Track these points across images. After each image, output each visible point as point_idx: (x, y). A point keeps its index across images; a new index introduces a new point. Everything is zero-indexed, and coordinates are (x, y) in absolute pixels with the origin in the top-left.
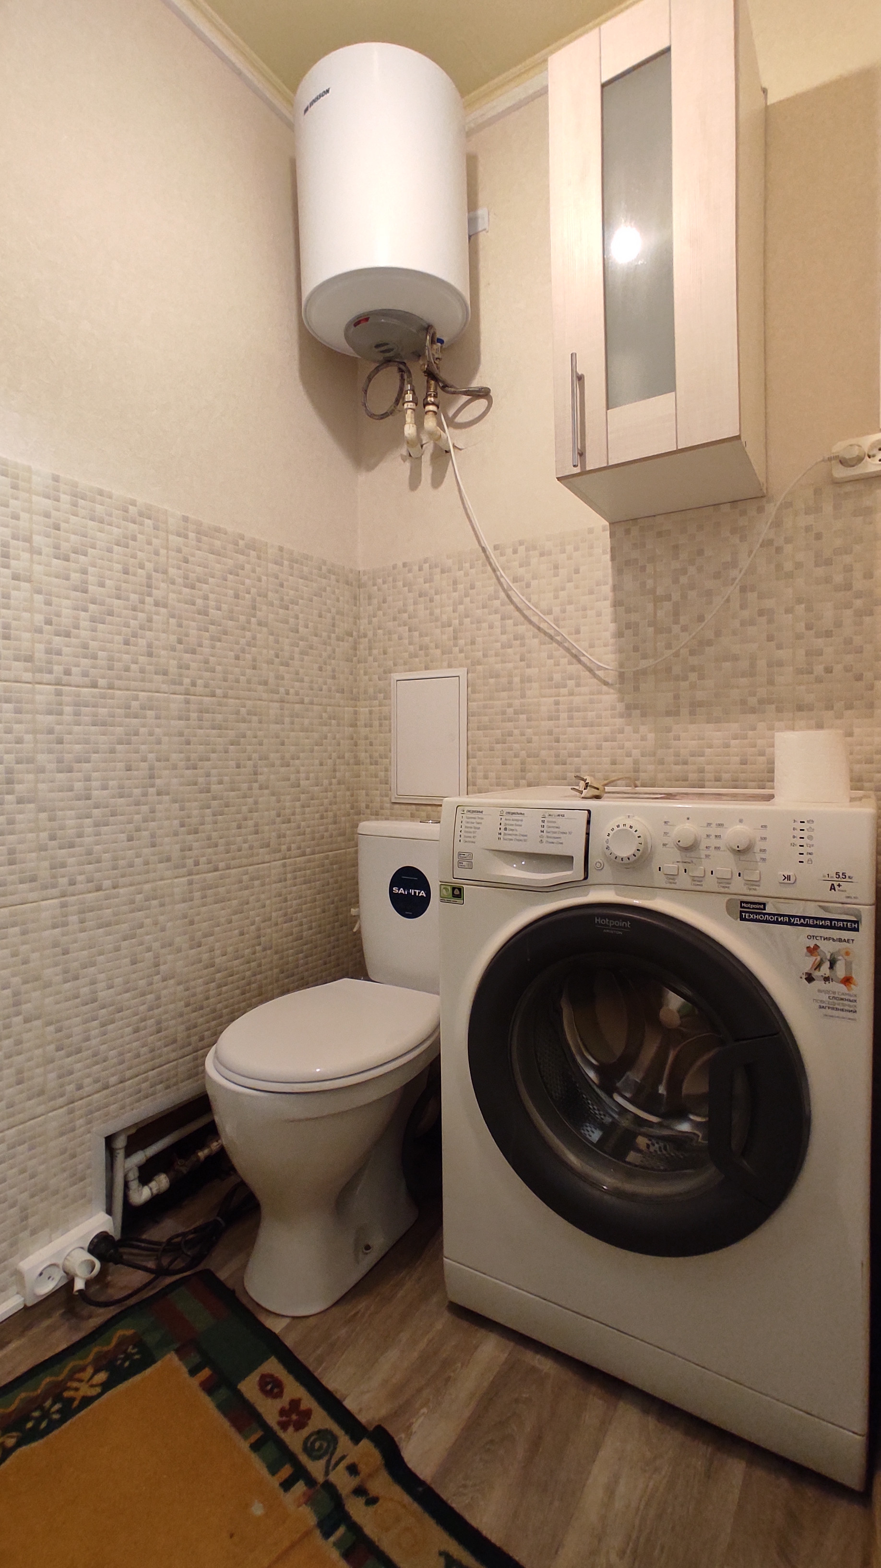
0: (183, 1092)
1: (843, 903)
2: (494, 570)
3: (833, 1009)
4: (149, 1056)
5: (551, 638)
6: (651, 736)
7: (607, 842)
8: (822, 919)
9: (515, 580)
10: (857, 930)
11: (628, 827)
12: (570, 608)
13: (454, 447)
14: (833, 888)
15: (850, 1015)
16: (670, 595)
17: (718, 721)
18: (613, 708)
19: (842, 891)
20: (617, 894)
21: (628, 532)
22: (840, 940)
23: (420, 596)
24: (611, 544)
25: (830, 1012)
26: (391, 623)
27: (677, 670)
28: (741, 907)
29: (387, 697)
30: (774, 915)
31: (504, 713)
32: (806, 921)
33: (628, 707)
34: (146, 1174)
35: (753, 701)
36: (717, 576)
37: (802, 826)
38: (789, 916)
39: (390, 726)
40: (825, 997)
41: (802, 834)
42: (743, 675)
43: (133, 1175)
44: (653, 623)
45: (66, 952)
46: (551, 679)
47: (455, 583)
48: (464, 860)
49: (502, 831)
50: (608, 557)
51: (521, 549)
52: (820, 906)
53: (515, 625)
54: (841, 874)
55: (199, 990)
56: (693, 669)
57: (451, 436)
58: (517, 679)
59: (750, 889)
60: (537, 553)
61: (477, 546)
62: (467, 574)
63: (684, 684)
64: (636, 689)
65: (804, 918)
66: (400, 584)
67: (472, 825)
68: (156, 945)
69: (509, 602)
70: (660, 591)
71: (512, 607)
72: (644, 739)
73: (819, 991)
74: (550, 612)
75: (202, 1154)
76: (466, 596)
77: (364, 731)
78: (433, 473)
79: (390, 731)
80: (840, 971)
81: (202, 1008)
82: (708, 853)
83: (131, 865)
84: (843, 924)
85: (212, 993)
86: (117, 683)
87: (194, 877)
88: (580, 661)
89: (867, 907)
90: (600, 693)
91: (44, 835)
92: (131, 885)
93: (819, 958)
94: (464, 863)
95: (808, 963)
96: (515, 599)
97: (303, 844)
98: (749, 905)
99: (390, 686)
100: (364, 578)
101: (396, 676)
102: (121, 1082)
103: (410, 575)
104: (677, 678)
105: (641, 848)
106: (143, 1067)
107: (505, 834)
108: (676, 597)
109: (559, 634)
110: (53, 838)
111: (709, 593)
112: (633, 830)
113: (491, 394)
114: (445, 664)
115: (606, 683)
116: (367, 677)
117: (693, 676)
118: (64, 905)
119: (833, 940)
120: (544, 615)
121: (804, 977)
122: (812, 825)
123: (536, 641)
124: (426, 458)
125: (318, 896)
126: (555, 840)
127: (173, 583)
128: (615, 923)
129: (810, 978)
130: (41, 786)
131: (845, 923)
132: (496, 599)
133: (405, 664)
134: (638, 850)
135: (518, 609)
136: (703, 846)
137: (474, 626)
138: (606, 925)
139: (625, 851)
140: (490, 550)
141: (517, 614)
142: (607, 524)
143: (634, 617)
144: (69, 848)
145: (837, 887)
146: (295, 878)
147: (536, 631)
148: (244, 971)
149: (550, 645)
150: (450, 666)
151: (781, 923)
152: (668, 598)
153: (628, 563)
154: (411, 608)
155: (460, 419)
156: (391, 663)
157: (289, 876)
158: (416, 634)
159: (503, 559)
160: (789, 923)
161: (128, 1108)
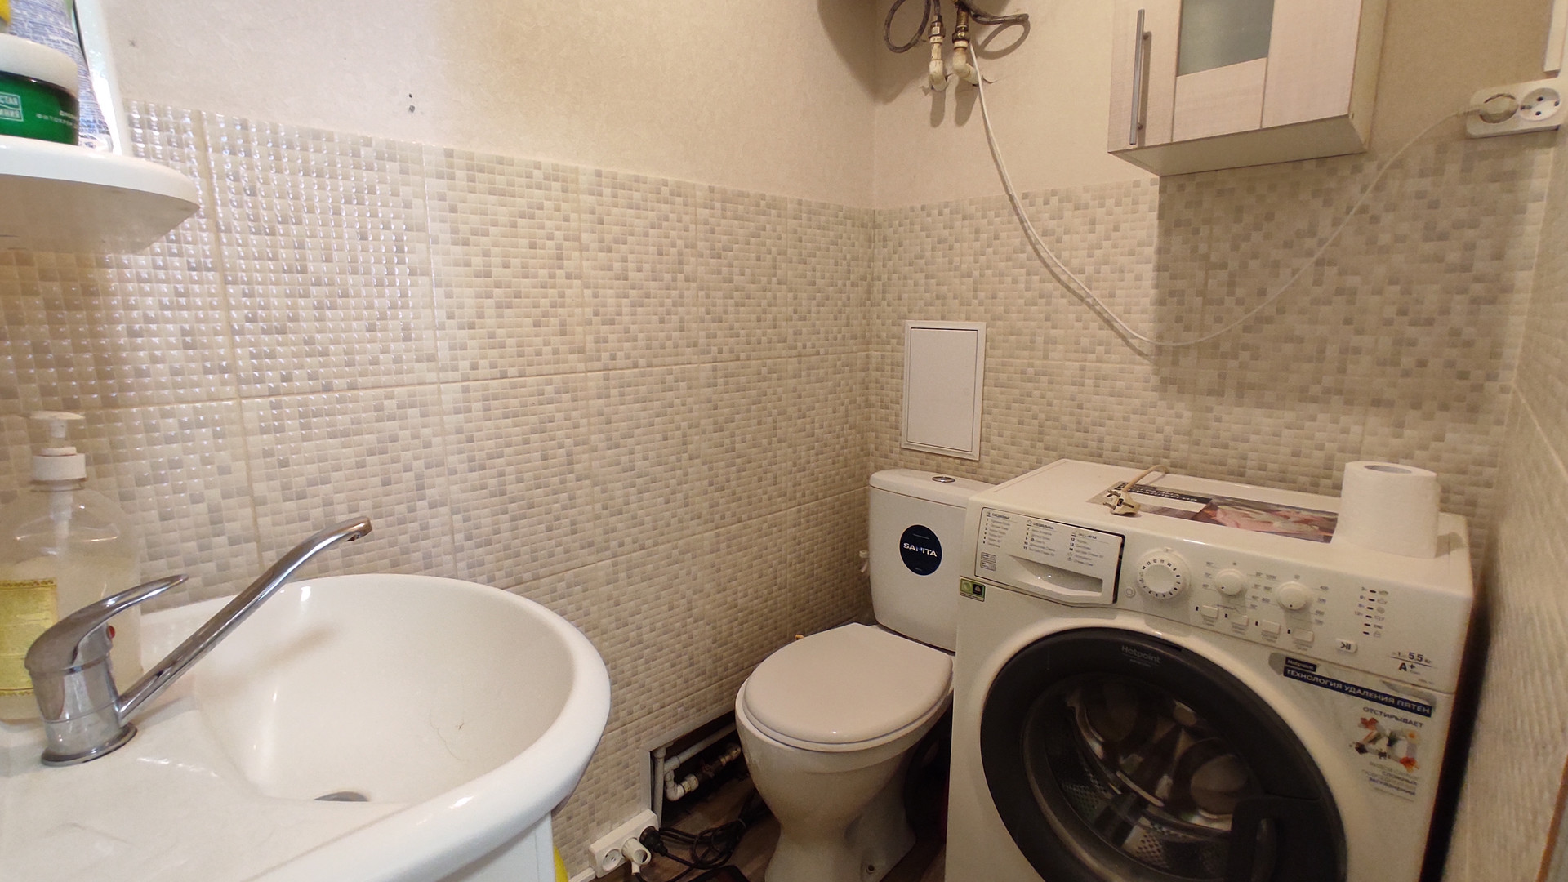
0: (713, 712)
1: (1413, 685)
2: (1022, 221)
3: (1386, 784)
4: (685, 685)
5: (1082, 299)
6: (1187, 414)
7: (1142, 574)
8: (1385, 695)
9: (1045, 234)
10: (1429, 715)
11: (1165, 564)
12: (1104, 268)
13: (983, 80)
14: (1403, 667)
15: (1408, 796)
16: (1227, 264)
17: (1270, 406)
18: (1146, 381)
19: (1416, 673)
20: (1147, 624)
21: (1181, 188)
22: (1405, 721)
23: (939, 243)
24: (1160, 199)
25: (1381, 786)
26: (907, 268)
27: (1226, 347)
28: (1287, 663)
29: (901, 343)
30: (1325, 678)
31: (1023, 372)
32: (1362, 693)
33: (1164, 381)
34: (679, 776)
35: (1315, 390)
36: (1287, 245)
37: (1372, 596)
38: (1343, 684)
39: (903, 372)
40: (1378, 771)
41: (1371, 604)
42: (1310, 360)
43: (670, 777)
44: (1201, 293)
45: (617, 604)
46: (1078, 343)
47: (977, 232)
48: (988, 561)
49: (1029, 541)
50: (1155, 214)
51: (1054, 200)
52: (1384, 682)
53: (1042, 281)
54: (1415, 655)
55: (724, 628)
56: (1245, 348)
57: (980, 69)
58: (1040, 340)
59: (1300, 649)
60: (1070, 205)
61: (1004, 193)
62: (990, 223)
63: (1233, 364)
64: (1175, 363)
65: (1362, 689)
66: (917, 227)
67: (997, 529)
68: (689, 593)
69: (1036, 257)
70: (1214, 258)
71: (1038, 263)
72: (1179, 416)
73: (1371, 764)
74: (1082, 272)
75: (724, 760)
76: (989, 246)
77: (875, 374)
78: (957, 109)
79: (902, 378)
80: (1401, 749)
81: (726, 644)
82: (1255, 603)
83: (668, 525)
84: (1412, 706)
85: (735, 630)
86: (655, 361)
87: (720, 530)
88: (1112, 327)
89: (1445, 695)
90: (1133, 362)
91: (598, 506)
92: (669, 542)
93: (1375, 733)
94: (987, 564)
95: (1362, 734)
96: (1043, 254)
97: (816, 489)
98: (1296, 663)
99: (904, 332)
100: (879, 219)
101: (910, 323)
102: (662, 708)
103: (930, 219)
104: (1224, 356)
105: (1179, 587)
106: (680, 694)
107: (1031, 545)
108: (1233, 265)
109: (1090, 296)
110: (605, 508)
111: (1276, 265)
112: (1171, 568)
113: (1029, 19)
114: (963, 316)
115: (1140, 354)
116: (879, 322)
117: (1245, 355)
118: (615, 564)
119: (1396, 718)
120: (1074, 274)
121: (1354, 746)
122: (1385, 598)
123: (1064, 301)
124: (951, 92)
125: (828, 537)
126: (1084, 561)
127: (702, 256)
128: (1143, 655)
129: (1361, 749)
130: (594, 463)
131: (1414, 706)
132: (1021, 253)
133: (920, 311)
134: (1175, 589)
135: (1046, 265)
136: (1248, 596)
137: (997, 278)
138: (1133, 655)
139: (1162, 587)
140: (1018, 200)
141: (1045, 270)
142: (1158, 177)
143: (1180, 284)
144: (619, 515)
145: (1408, 668)
146: (808, 522)
147: (1065, 290)
148: (762, 609)
149: (1080, 308)
150: (968, 319)
151: (1333, 688)
152: (1224, 266)
153: (1178, 224)
154: (928, 254)
155: (990, 48)
156: (906, 309)
157: (803, 520)
158: (933, 281)
159: (1033, 209)
160: (1343, 691)
161: (668, 728)
